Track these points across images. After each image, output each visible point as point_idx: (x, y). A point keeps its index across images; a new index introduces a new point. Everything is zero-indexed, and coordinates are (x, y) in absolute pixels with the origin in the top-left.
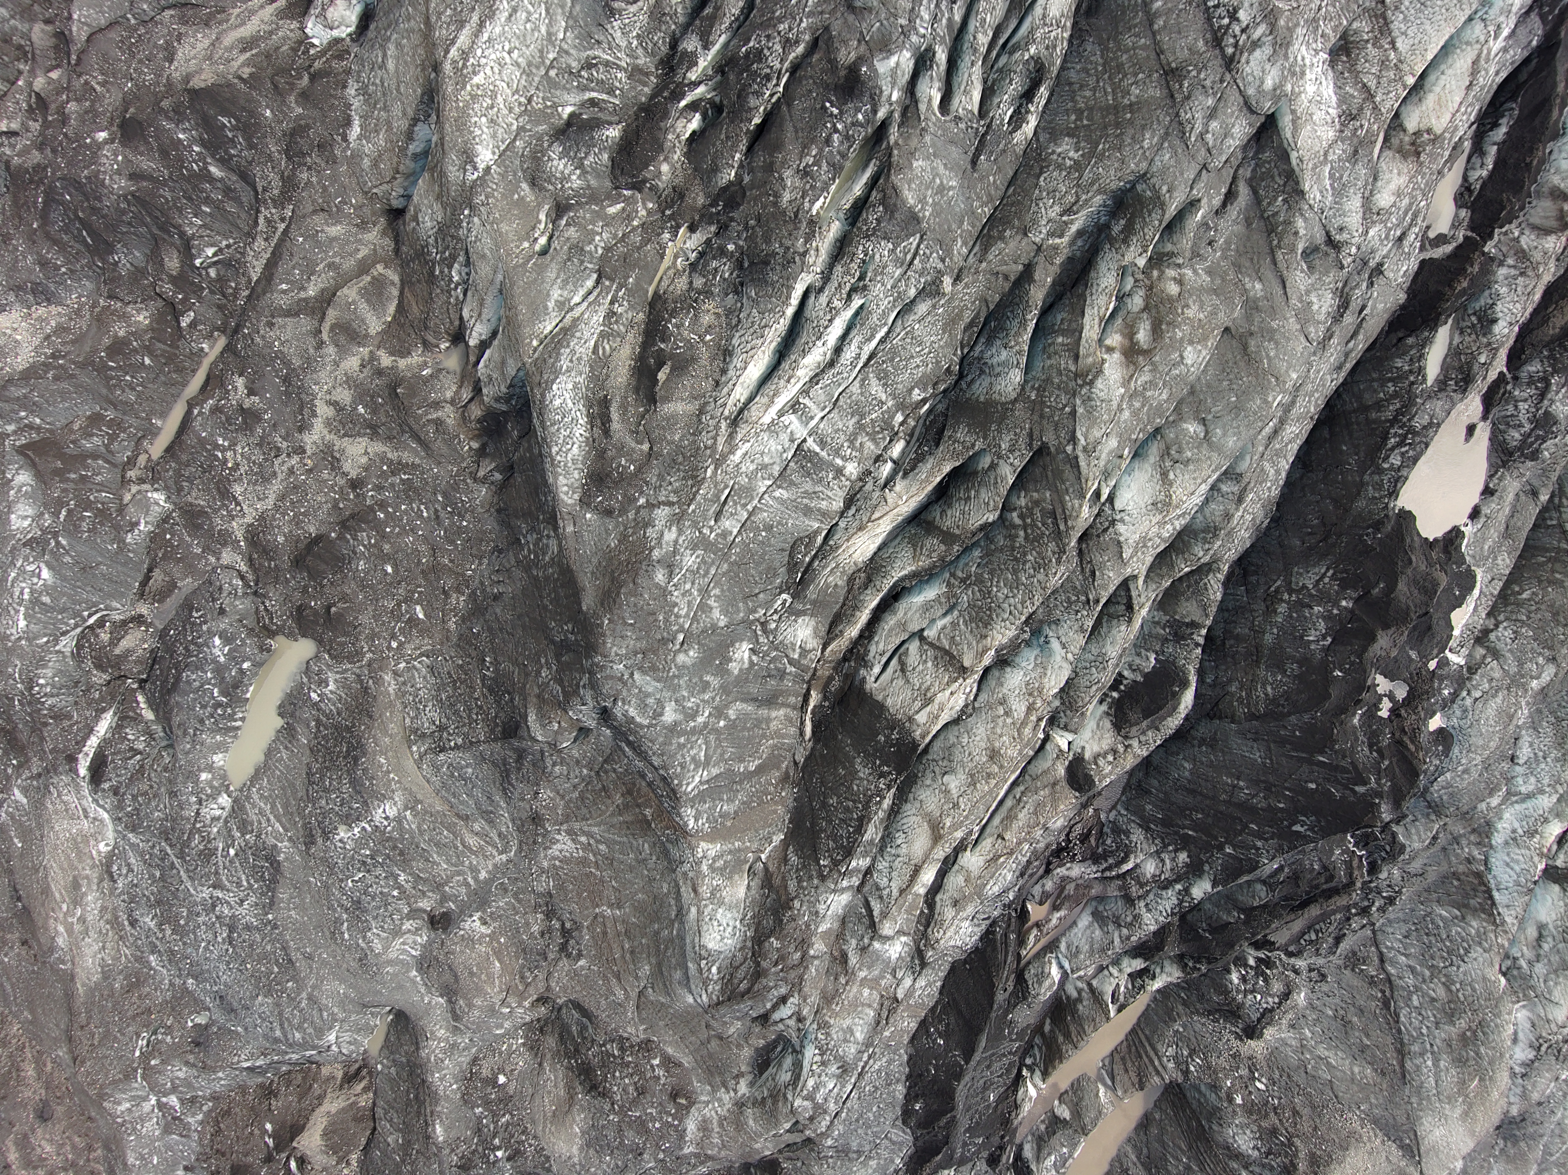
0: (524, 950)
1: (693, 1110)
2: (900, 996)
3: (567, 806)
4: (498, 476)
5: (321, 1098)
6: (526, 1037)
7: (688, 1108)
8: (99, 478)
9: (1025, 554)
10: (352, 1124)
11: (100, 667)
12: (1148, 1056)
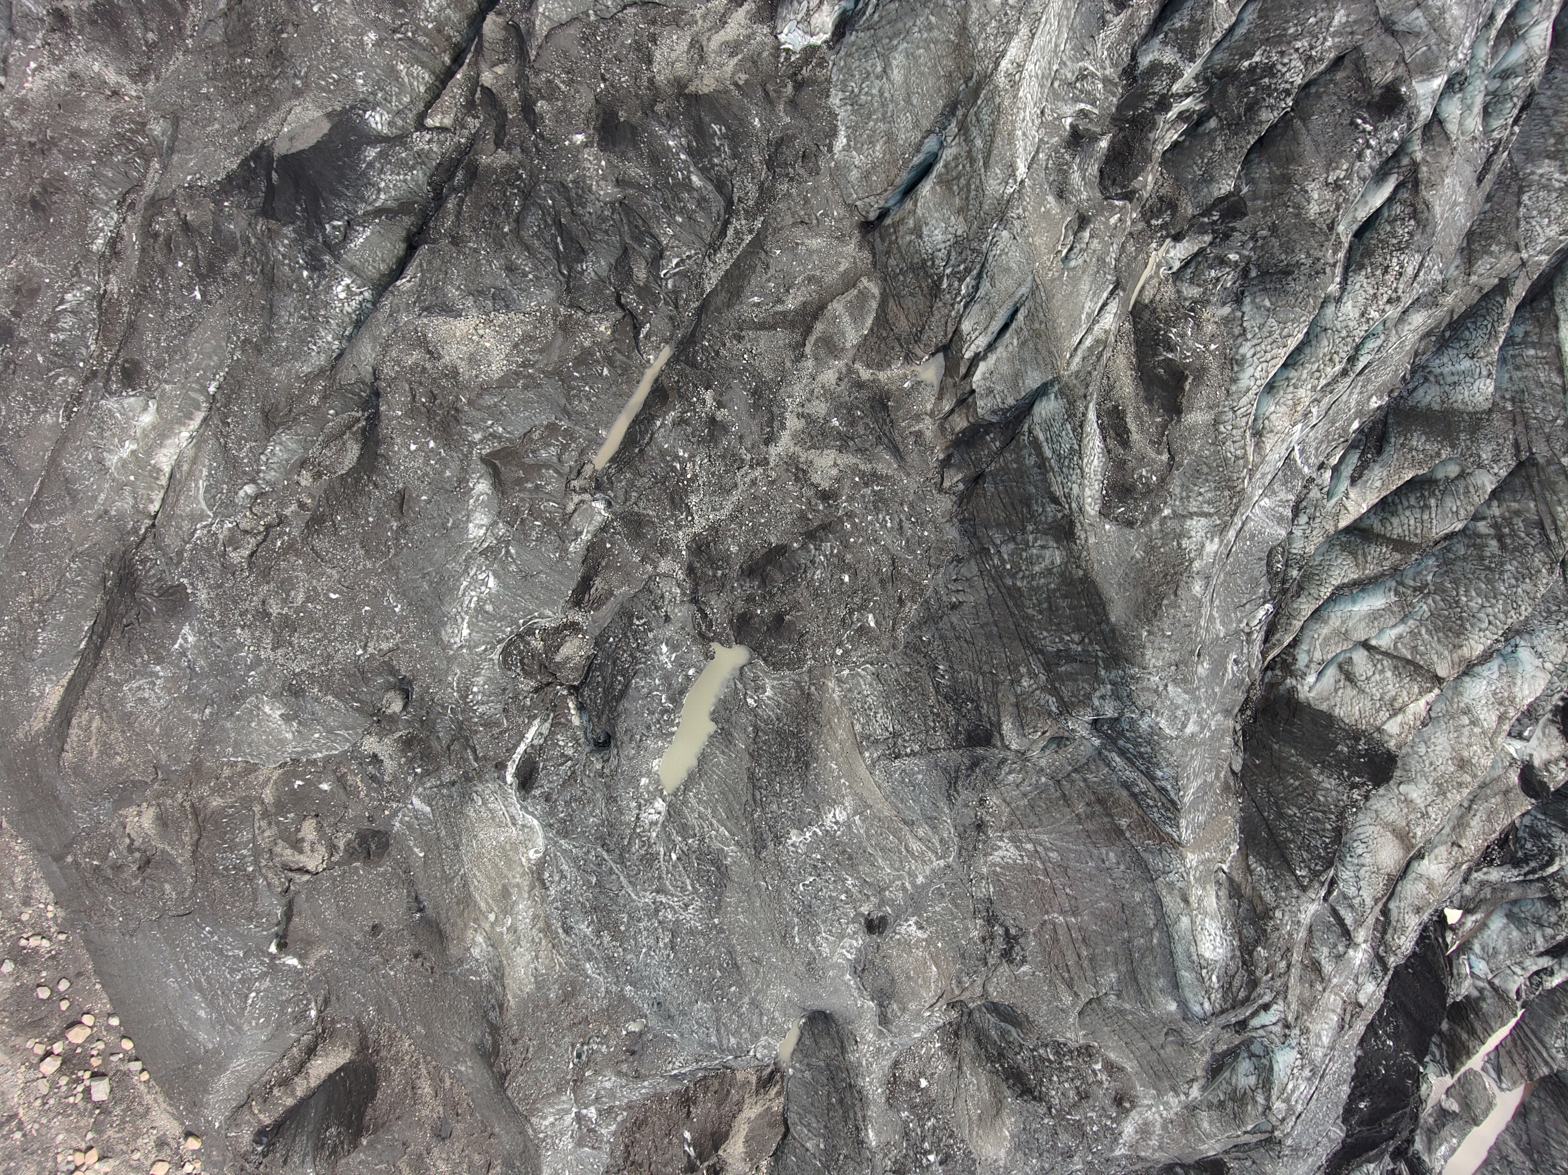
0: (963, 956)
1: (1133, 1113)
2: (1362, 999)
3: (1013, 813)
4: (961, 486)
5: (740, 1104)
6: (942, 1041)
7: (1127, 1111)
8: (549, 488)
9: (1502, 564)
10: (767, 1130)
11: (528, 674)
12: (1536, 1049)
